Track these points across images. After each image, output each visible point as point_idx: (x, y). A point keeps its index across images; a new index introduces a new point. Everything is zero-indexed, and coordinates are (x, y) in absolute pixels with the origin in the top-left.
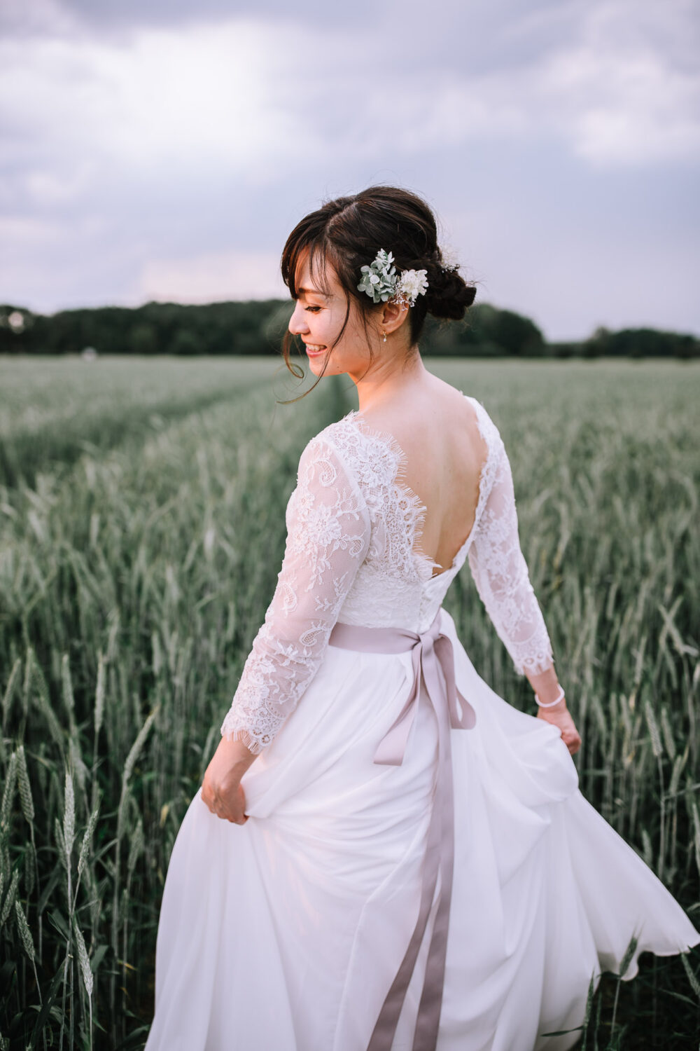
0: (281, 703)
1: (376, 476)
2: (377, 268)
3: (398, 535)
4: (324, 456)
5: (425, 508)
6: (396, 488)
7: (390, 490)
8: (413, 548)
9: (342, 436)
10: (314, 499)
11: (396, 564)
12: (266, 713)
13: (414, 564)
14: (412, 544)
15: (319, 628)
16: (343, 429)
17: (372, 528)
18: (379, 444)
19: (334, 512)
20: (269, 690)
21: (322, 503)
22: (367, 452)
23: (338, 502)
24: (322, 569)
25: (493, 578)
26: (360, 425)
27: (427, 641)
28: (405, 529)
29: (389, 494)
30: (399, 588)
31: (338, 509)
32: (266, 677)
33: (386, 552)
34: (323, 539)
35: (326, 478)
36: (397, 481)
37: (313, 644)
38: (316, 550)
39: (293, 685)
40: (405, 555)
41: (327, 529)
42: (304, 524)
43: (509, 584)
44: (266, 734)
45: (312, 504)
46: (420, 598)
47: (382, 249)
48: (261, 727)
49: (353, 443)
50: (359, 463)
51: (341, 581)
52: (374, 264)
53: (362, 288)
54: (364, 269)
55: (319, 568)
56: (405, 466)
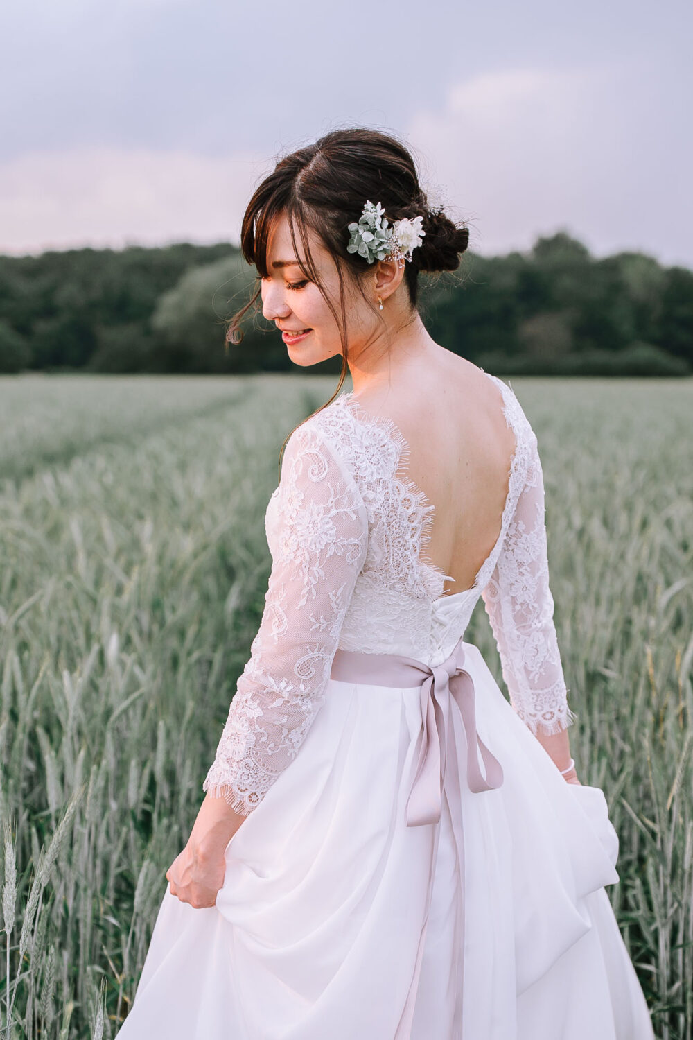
0: (270, 754)
1: (374, 468)
2: (367, 223)
3: (400, 539)
4: (313, 446)
5: (432, 507)
6: (397, 483)
7: (390, 485)
8: (420, 557)
9: (333, 424)
10: (303, 498)
11: (398, 573)
12: (252, 765)
13: (421, 575)
14: (418, 551)
15: (316, 654)
16: (334, 415)
17: (370, 530)
18: (376, 431)
19: (327, 510)
20: (255, 738)
21: (312, 501)
22: (363, 441)
23: (331, 499)
24: (316, 580)
25: (518, 607)
26: (354, 410)
27: (441, 676)
28: (409, 533)
29: (389, 490)
30: (402, 603)
31: (332, 507)
32: (251, 722)
33: (387, 558)
34: (315, 544)
35: (316, 472)
36: (398, 474)
37: (311, 675)
38: (307, 557)
39: (285, 731)
40: (409, 563)
41: (319, 532)
42: (292, 527)
43: (536, 615)
44: (254, 792)
45: (300, 504)
46: (430, 619)
47: (368, 201)
48: (246, 783)
49: (346, 431)
50: (353, 454)
51: (339, 594)
52: (362, 220)
53: (352, 249)
54: (352, 227)
55: (311, 578)
56: (406, 456)
